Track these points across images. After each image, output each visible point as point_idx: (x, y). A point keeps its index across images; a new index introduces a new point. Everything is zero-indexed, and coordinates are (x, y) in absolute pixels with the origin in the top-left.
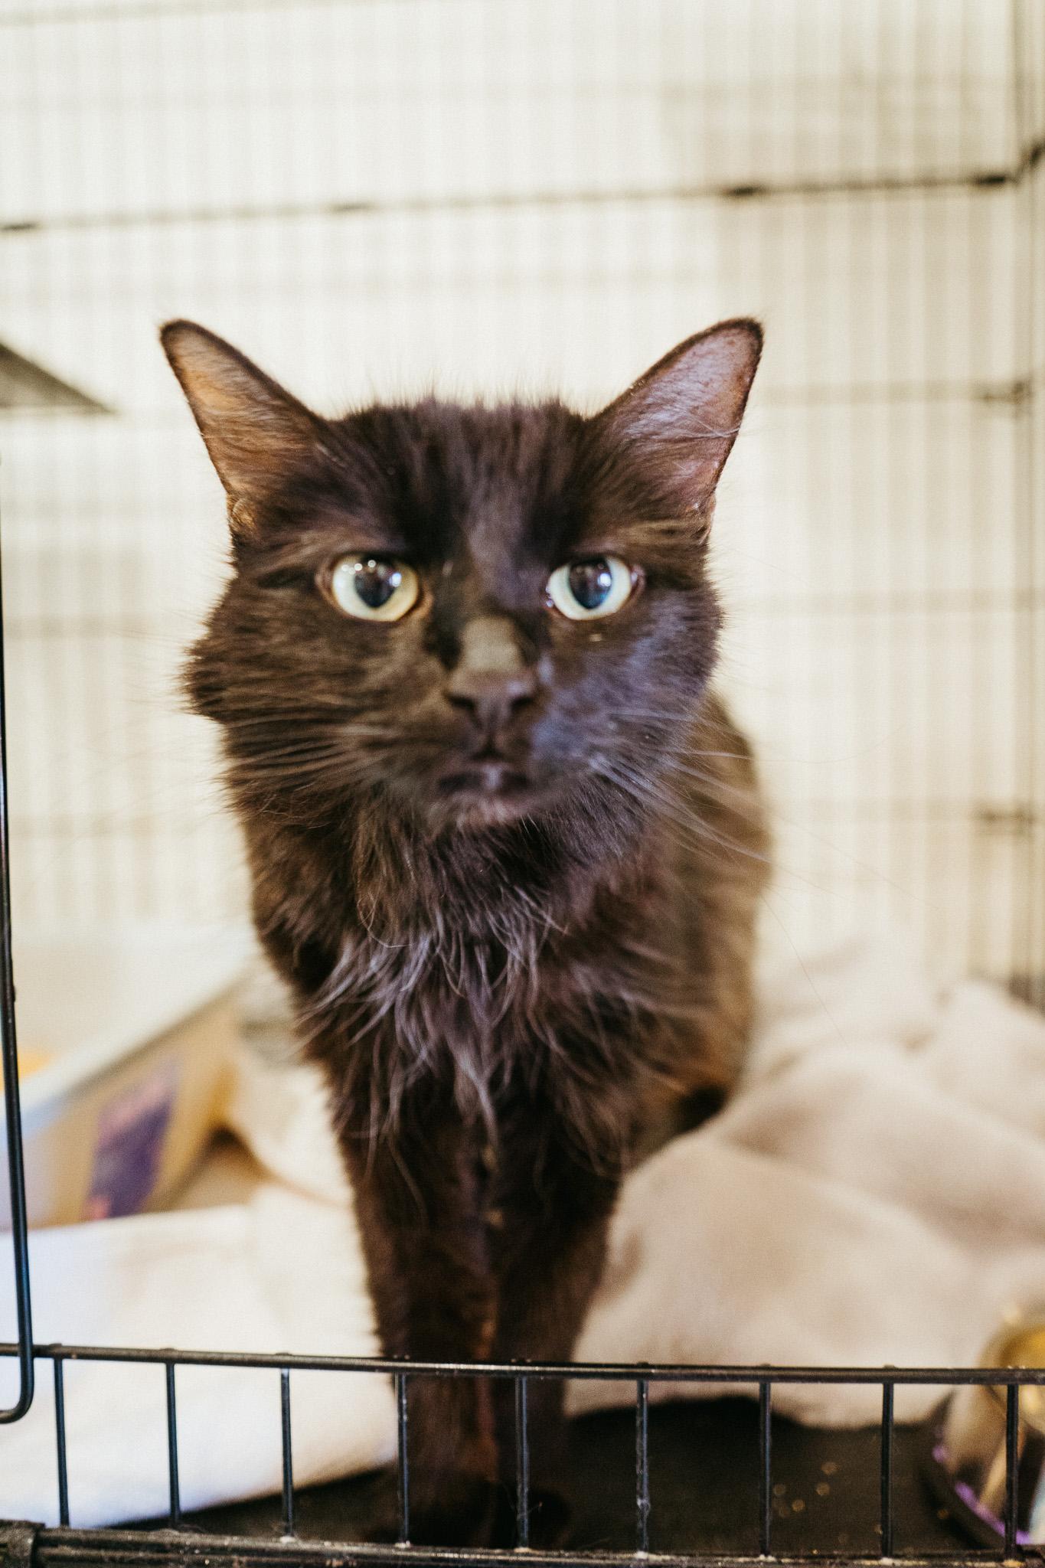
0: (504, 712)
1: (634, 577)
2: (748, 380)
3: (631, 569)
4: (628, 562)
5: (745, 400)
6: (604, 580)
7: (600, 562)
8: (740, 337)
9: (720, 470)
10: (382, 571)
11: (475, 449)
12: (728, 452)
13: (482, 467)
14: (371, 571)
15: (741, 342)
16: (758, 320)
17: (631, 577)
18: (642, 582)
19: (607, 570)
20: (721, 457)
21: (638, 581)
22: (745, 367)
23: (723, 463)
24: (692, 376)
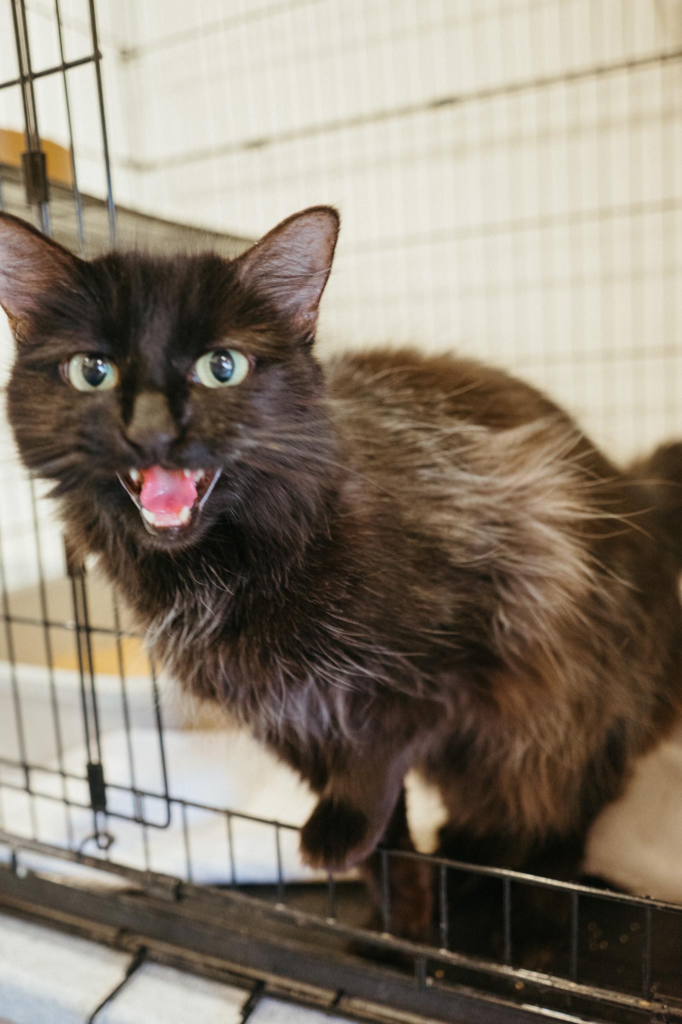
2: (333, 242)
4: (245, 352)
5: (333, 254)
8: (325, 217)
9: (321, 295)
12: (325, 284)
15: (326, 220)
16: (335, 207)
18: (254, 364)
19: (229, 357)
20: (322, 287)
22: (331, 234)
23: (323, 290)
24: (299, 238)
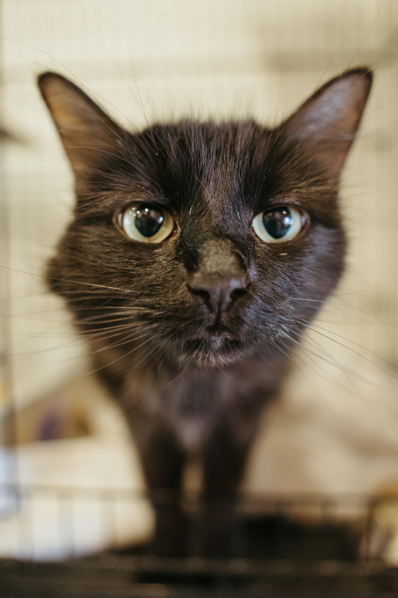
0: (228, 299)
1: (304, 219)
3: (301, 214)
4: (300, 211)
6: (287, 221)
7: (285, 209)
10: (153, 214)
11: (208, 141)
13: (213, 151)
14: (146, 214)
17: (301, 220)
18: (309, 222)
21: (306, 222)
